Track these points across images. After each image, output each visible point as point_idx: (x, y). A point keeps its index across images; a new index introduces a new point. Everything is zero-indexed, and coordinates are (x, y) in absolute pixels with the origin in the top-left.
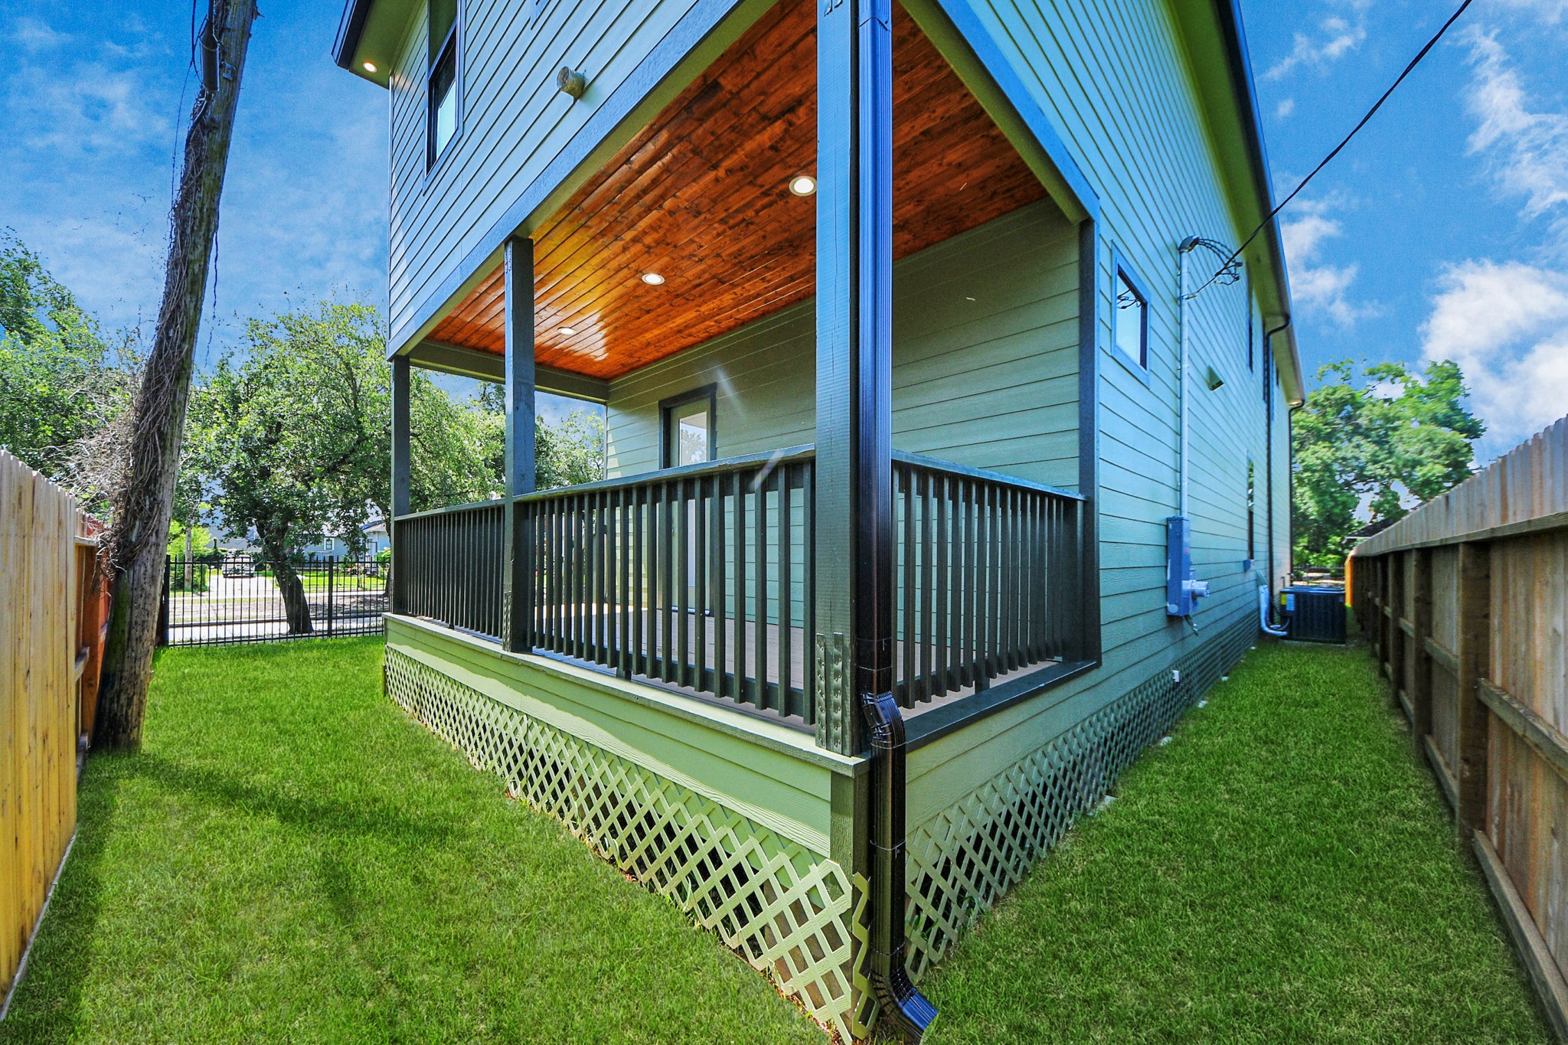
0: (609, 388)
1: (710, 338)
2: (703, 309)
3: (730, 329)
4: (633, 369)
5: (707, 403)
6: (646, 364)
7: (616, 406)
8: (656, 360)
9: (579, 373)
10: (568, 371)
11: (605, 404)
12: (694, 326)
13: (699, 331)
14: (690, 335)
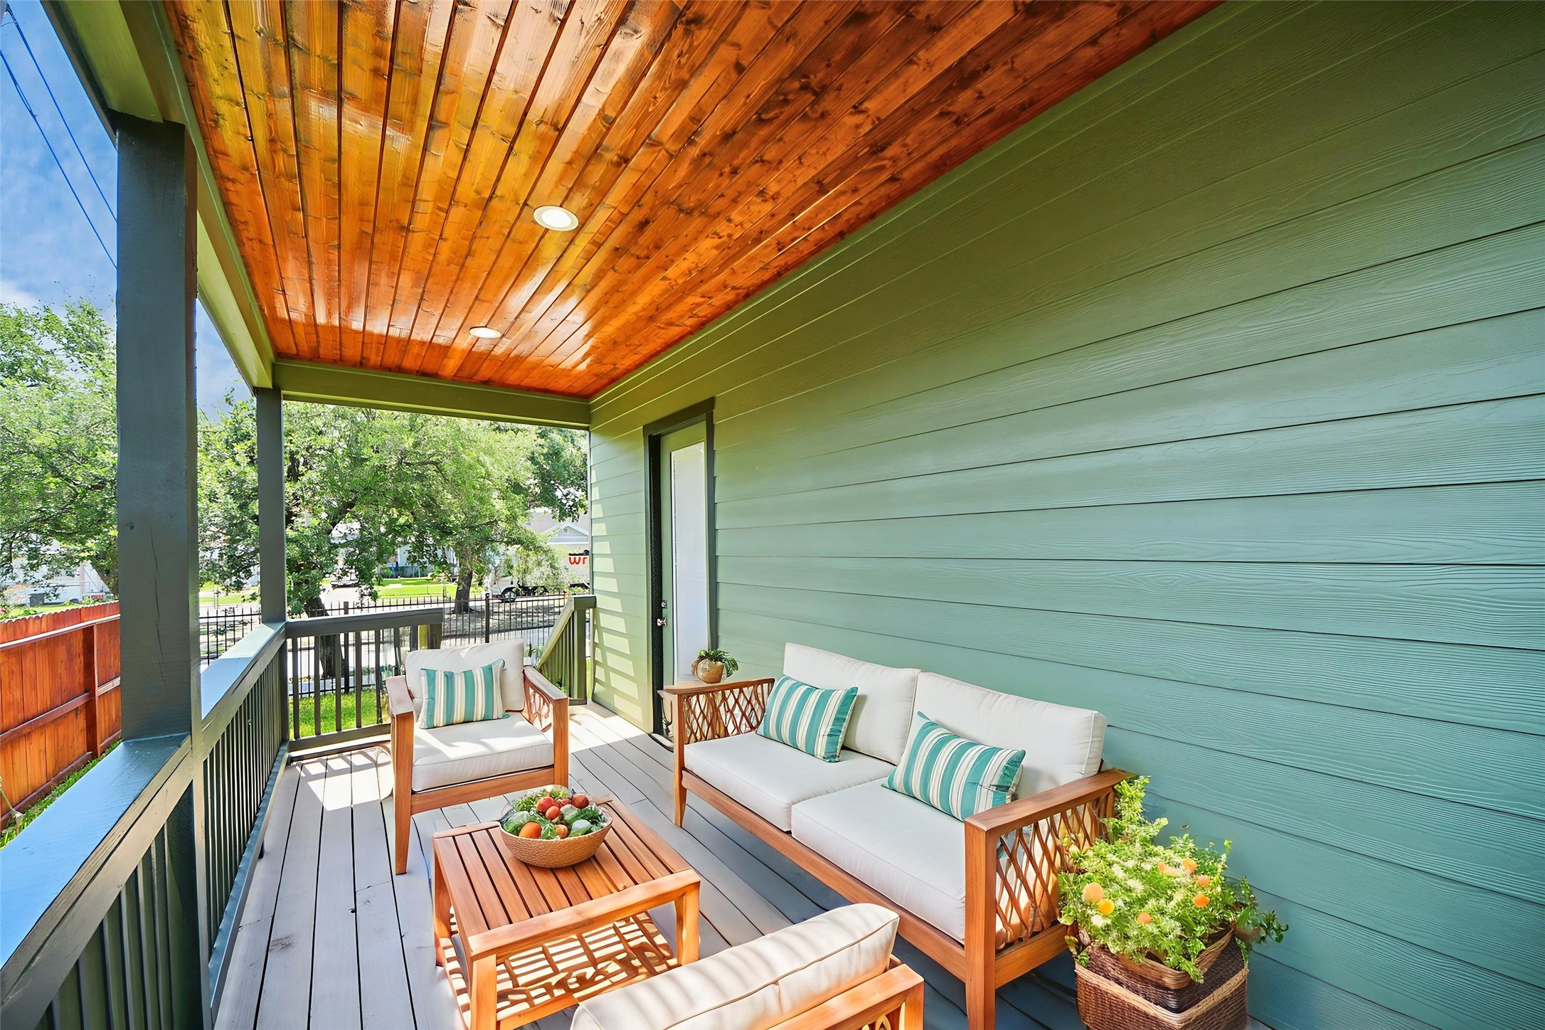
0: (589, 408)
1: (702, 326)
2: (672, 272)
3: (729, 307)
4: (614, 380)
5: (701, 428)
6: (628, 372)
7: (601, 432)
8: (639, 366)
9: (546, 391)
10: (529, 389)
11: (587, 429)
12: (670, 306)
13: (683, 313)
14: (670, 324)
